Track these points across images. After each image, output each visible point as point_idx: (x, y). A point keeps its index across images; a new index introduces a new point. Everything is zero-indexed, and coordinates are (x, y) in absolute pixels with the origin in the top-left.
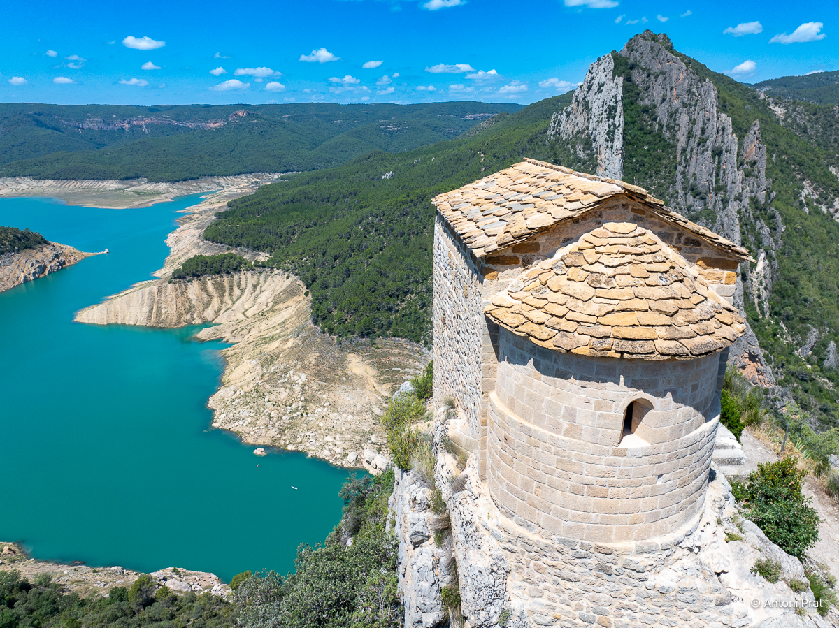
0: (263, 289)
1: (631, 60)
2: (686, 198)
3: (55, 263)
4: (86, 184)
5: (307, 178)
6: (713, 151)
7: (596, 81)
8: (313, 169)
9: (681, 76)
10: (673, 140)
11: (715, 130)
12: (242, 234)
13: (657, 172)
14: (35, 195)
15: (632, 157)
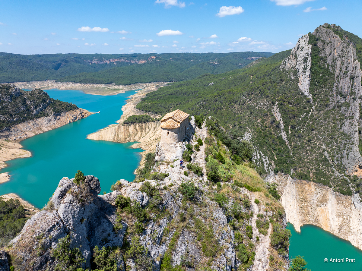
0: (158, 129)
1: (317, 37)
2: (337, 97)
3: (80, 116)
4: (92, 85)
5: (178, 84)
6: (350, 77)
7: (300, 46)
8: (181, 81)
9: (339, 44)
10: (334, 72)
11: (352, 68)
12: (151, 107)
13: (325, 86)
14: (74, 89)
15: (314, 79)
